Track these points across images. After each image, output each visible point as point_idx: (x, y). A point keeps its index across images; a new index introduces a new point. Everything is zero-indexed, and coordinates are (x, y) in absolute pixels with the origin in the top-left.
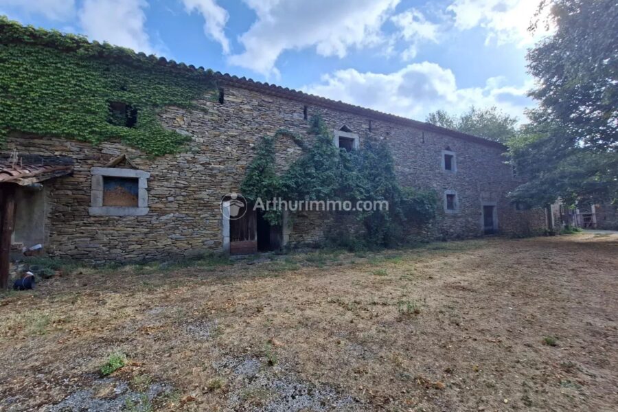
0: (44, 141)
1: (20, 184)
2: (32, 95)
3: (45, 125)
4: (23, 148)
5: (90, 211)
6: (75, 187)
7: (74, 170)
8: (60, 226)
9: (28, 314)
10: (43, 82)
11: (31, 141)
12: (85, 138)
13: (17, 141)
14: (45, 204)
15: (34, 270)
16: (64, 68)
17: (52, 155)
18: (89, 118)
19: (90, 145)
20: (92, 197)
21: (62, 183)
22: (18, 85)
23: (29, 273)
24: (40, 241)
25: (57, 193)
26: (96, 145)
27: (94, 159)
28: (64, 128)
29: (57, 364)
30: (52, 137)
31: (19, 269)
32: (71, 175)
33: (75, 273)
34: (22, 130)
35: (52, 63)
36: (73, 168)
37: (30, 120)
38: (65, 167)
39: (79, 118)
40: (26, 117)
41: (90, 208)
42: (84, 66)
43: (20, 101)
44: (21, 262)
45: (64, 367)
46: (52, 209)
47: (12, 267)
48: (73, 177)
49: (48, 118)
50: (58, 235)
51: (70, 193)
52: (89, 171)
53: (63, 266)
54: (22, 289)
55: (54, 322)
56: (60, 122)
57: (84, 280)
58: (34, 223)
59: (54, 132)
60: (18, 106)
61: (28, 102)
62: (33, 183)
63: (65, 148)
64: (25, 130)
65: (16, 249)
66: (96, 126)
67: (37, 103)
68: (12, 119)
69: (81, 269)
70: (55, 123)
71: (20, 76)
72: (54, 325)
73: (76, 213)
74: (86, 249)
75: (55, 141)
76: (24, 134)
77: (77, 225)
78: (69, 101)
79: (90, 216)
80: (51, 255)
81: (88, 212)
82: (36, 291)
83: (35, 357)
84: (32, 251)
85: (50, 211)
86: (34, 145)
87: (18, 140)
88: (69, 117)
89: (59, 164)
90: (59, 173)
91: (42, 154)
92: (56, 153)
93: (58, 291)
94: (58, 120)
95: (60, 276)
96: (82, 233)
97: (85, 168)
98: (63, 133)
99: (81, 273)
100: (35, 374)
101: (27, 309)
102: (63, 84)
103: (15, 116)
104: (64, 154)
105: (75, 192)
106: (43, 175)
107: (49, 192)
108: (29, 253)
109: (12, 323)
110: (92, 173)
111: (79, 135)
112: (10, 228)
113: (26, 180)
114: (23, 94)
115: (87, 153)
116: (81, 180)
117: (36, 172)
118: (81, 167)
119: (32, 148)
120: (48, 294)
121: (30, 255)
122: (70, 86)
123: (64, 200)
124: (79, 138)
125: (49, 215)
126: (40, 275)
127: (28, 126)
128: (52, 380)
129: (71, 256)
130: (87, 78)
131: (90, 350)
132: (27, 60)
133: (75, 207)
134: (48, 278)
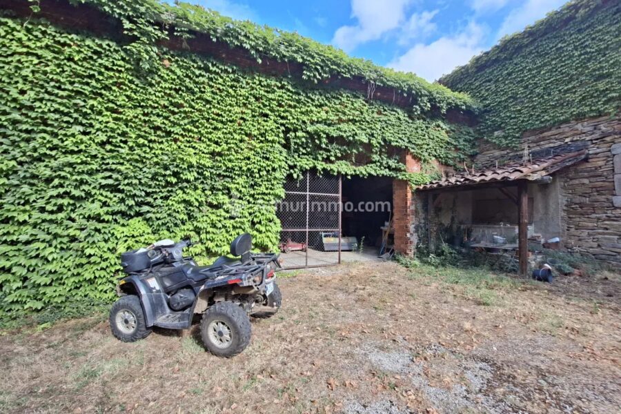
0: (554, 131)
1: (530, 179)
2: (537, 90)
3: (552, 115)
4: (535, 145)
5: (614, 202)
6: (591, 174)
7: (588, 154)
8: (578, 219)
9: (542, 307)
10: (546, 73)
11: (541, 136)
12: (600, 112)
13: (529, 140)
14: (560, 196)
15: (552, 263)
16: (565, 44)
17: (562, 143)
18: (601, 86)
19: (606, 117)
20: (616, 184)
21: (576, 171)
22: (525, 89)
23: (546, 265)
24: (558, 235)
25: (571, 183)
26: (616, 115)
27: (616, 134)
28: (573, 110)
29: (562, 380)
30: (561, 124)
31: (538, 260)
32: (586, 160)
33: (598, 276)
34: (532, 128)
35: (553, 47)
36: (587, 151)
37: (538, 116)
38: (577, 153)
39: (588, 92)
40: (534, 115)
41: (614, 198)
42: (588, 27)
43: (528, 102)
44: (540, 253)
45: (570, 389)
46: (567, 201)
47: (531, 257)
48: (588, 162)
49: (554, 107)
50: (576, 229)
51: (586, 181)
52: (610, 151)
53: (584, 265)
54: (539, 279)
55: (567, 328)
56: (567, 105)
57: (610, 289)
58: (550, 216)
59: (562, 118)
60: (526, 107)
61: (534, 99)
62: (542, 177)
63: (576, 132)
64: (535, 126)
65: (535, 240)
66: (611, 91)
67: (542, 97)
68: (523, 121)
69: (606, 273)
70: (562, 109)
71: (525, 79)
72: (567, 331)
73: (596, 204)
74: (613, 250)
75: (565, 128)
76: (535, 131)
77: (599, 219)
78: (575, 77)
79: (616, 208)
80: (569, 250)
81: (612, 203)
82: (552, 286)
83: (542, 358)
84: (549, 244)
85: (565, 203)
86: (544, 139)
87: (529, 138)
88: (577, 97)
89: (570, 151)
90: (570, 161)
91: (552, 145)
92: (567, 140)
93: (576, 293)
94: (565, 104)
95: (580, 276)
96: (607, 229)
97: (604, 148)
98: (572, 116)
99: (606, 279)
100: (538, 377)
101: (542, 302)
102: (566, 62)
103: (525, 117)
104: (575, 139)
105: (592, 179)
106: (552, 167)
107: (562, 183)
108: (546, 245)
109: (526, 311)
110: (614, 152)
111: (592, 111)
112: (526, 221)
113: (535, 175)
114: (530, 94)
115: (604, 129)
116: (601, 163)
117: (545, 165)
118: (598, 148)
119: (542, 143)
120: (564, 293)
121: (549, 248)
122: (575, 59)
123: (580, 190)
124: (592, 115)
125: (565, 208)
126: (557, 269)
127: (537, 123)
128: (554, 396)
129: (594, 255)
130: (593, 39)
131: (605, 388)
132: (529, 61)
133: (594, 198)
134: (566, 274)
